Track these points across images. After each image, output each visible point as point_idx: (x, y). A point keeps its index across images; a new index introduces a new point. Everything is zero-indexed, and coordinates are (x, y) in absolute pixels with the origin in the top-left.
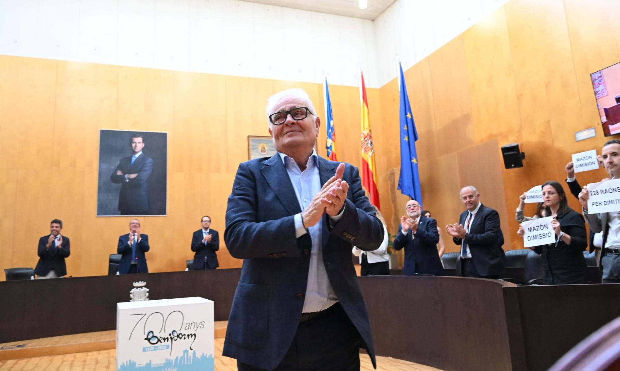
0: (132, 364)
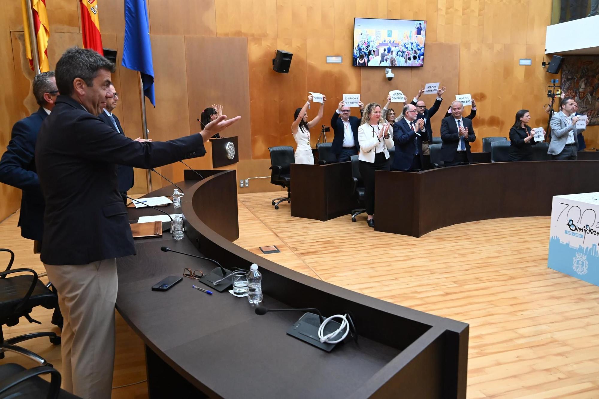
0: (558, 240)
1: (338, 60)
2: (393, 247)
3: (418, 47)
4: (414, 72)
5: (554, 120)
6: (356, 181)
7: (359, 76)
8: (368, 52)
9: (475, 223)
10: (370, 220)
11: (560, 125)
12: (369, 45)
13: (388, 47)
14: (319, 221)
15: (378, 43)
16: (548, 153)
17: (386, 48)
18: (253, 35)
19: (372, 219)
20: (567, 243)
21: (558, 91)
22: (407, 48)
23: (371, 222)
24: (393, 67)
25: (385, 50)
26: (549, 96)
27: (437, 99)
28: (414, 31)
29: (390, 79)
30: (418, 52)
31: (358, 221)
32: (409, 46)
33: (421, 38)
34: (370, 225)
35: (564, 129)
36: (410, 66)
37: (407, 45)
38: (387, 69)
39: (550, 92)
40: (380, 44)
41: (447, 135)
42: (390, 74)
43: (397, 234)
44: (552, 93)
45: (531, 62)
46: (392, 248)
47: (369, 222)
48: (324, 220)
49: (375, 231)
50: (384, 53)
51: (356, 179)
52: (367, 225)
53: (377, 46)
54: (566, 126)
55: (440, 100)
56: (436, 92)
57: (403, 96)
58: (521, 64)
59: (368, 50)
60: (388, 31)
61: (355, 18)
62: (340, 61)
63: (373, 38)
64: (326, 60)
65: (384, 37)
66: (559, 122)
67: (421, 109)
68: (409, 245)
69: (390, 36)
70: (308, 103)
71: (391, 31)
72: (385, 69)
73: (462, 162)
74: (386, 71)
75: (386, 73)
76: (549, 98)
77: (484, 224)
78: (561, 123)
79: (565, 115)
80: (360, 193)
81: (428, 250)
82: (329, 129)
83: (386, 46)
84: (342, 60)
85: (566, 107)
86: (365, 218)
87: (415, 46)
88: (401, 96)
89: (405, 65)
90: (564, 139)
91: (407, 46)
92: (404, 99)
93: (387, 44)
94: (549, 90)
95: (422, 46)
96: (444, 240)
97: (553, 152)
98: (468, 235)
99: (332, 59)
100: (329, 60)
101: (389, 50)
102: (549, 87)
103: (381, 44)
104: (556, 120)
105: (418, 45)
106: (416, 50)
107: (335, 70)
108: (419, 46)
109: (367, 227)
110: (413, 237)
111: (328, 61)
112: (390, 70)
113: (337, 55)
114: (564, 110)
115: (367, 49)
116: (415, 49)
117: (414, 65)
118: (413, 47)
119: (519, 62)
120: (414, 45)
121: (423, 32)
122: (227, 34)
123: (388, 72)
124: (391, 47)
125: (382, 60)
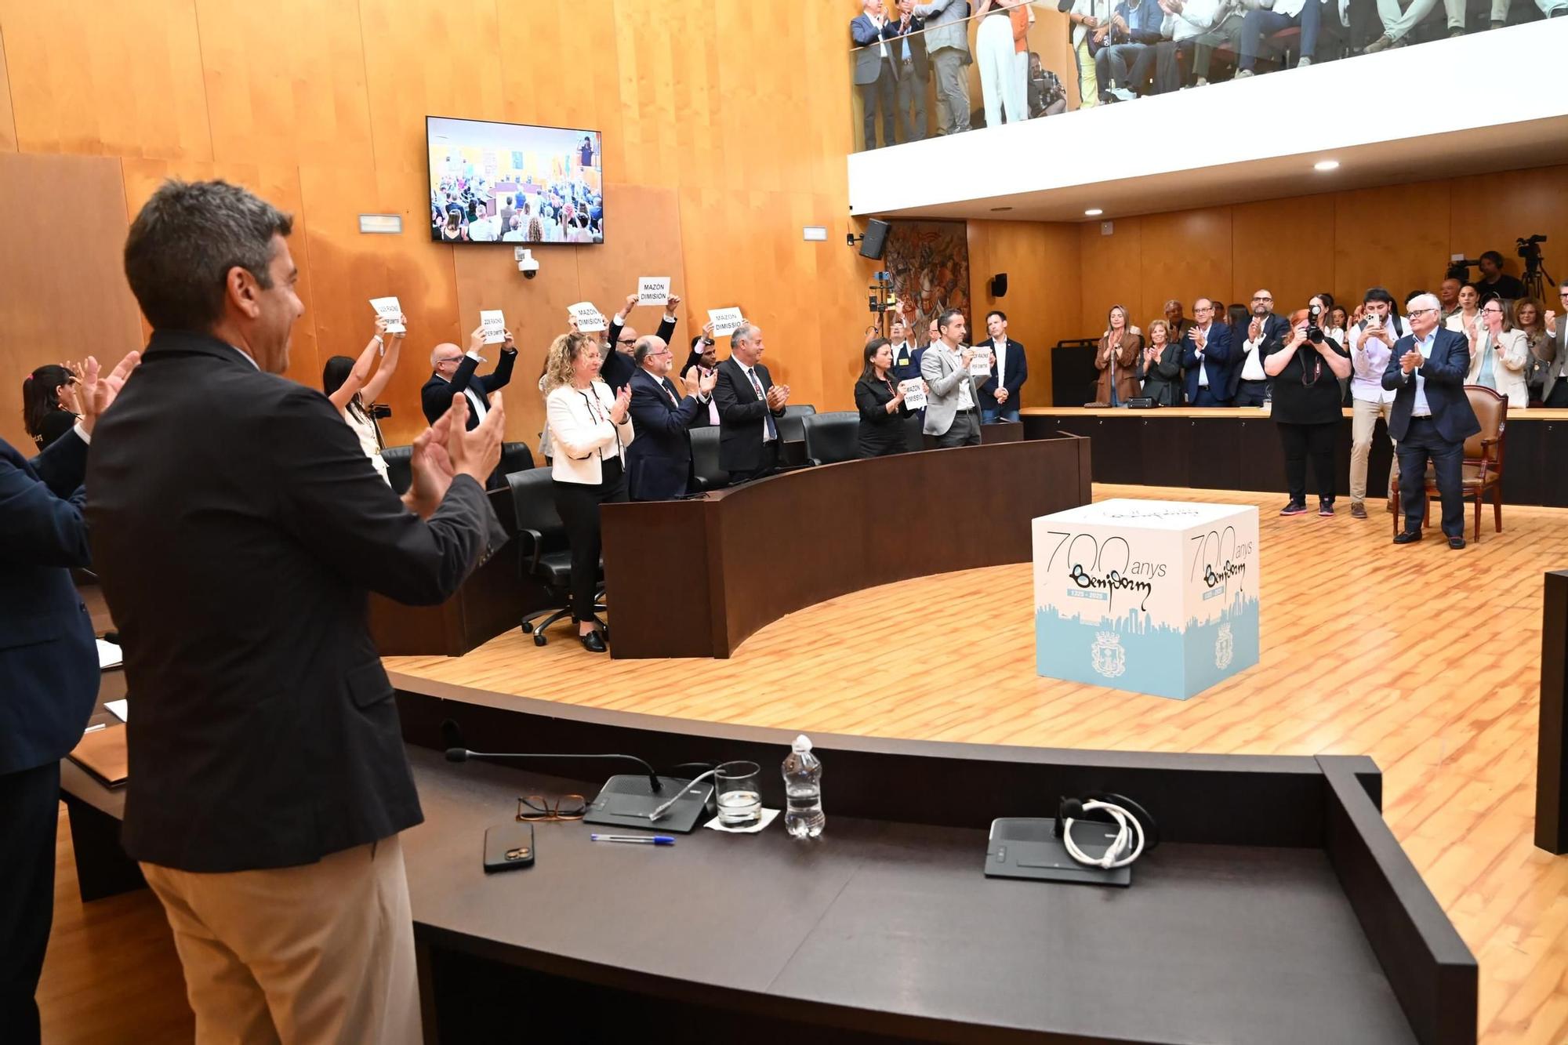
1: (391, 225)
2: (689, 688)
3: (588, 195)
4: (583, 256)
5: (928, 361)
6: (538, 537)
7: (450, 268)
8: (467, 205)
9: (825, 607)
10: (588, 634)
11: (940, 369)
12: (469, 189)
13: (517, 193)
14: (445, 658)
15: (491, 181)
16: (925, 432)
17: (513, 195)
18: (138, 152)
19: (593, 632)
20: (1074, 616)
21: (890, 297)
22: (562, 197)
23: (592, 640)
24: (536, 244)
25: (509, 203)
26: (873, 308)
27: (667, 321)
28: (577, 155)
29: (530, 274)
30: (589, 207)
31: (551, 641)
32: (567, 192)
33: (594, 170)
34: (589, 648)
35: (950, 377)
36: (573, 241)
37: (562, 188)
38: (519, 250)
39: (873, 299)
40: (496, 186)
41: (738, 406)
42: (528, 261)
43: (672, 658)
44: (879, 302)
45: (827, 235)
46: (688, 691)
47: (585, 642)
48: (458, 652)
49: (614, 660)
50: (508, 208)
51: (536, 534)
52: (582, 650)
53: (489, 192)
54: (952, 371)
55: (674, 321)
56: (665, 302)
57: (599, 316)
58: (806, 237)
59: (469, 200)
60: (514, 154)
61: (427, 117)
62: (396, 229)
63: (479, 172)
64: (359, 225)
65: (504, 169)
66: (937, 364)
67: (628, 348)
68: (720, 678)
69: (518, 166)
70: (378, 338)
71: (521, 154)
72: (514, 250)
73: (777, 468)
74: (516, 254)
75: (517, 259)
76: (872, 313)
77: (845, 607)
78: (941, 366)
79: (947, 348)
80: (555, 568)
81: (773, 682)
82: (389, 409)
83: (512, 190)
84: (402, 226)
85: (948, 331)
86: (571, 633)
87: (581, 192)
88: (592, 317)
89: (563, 240)
90: (951, 399)
91: (561, 193)
92: (602, 323)
93: (513, 188)
94: (872, 294)
95: (596, 191)
96: (790, 655)
97: (934, 429)
98: (830, 635)
99: (372, 224)
100: (365, 224)
101: (521, 203)
102: (871, 288)
103: (500, 187)
104: (932, 358)
105: (587, 191)
106: (586, 203)
107: (387, 251)
108: (589, 192)
109: (581, 655)
110: (716, 658)
111: (364, 229)
112: (528, 252)
113: (387, 213)
114: (945, 338)
115: (466, 198)
116: (581, 201)
117: (581, 240)
118: (575, 196)
119: (803, 234)
120: (579, 190)
121: (595, 159)
122: (52, 147)
123: (522, 257)
124: (524, 194)
125: (507, 228)
